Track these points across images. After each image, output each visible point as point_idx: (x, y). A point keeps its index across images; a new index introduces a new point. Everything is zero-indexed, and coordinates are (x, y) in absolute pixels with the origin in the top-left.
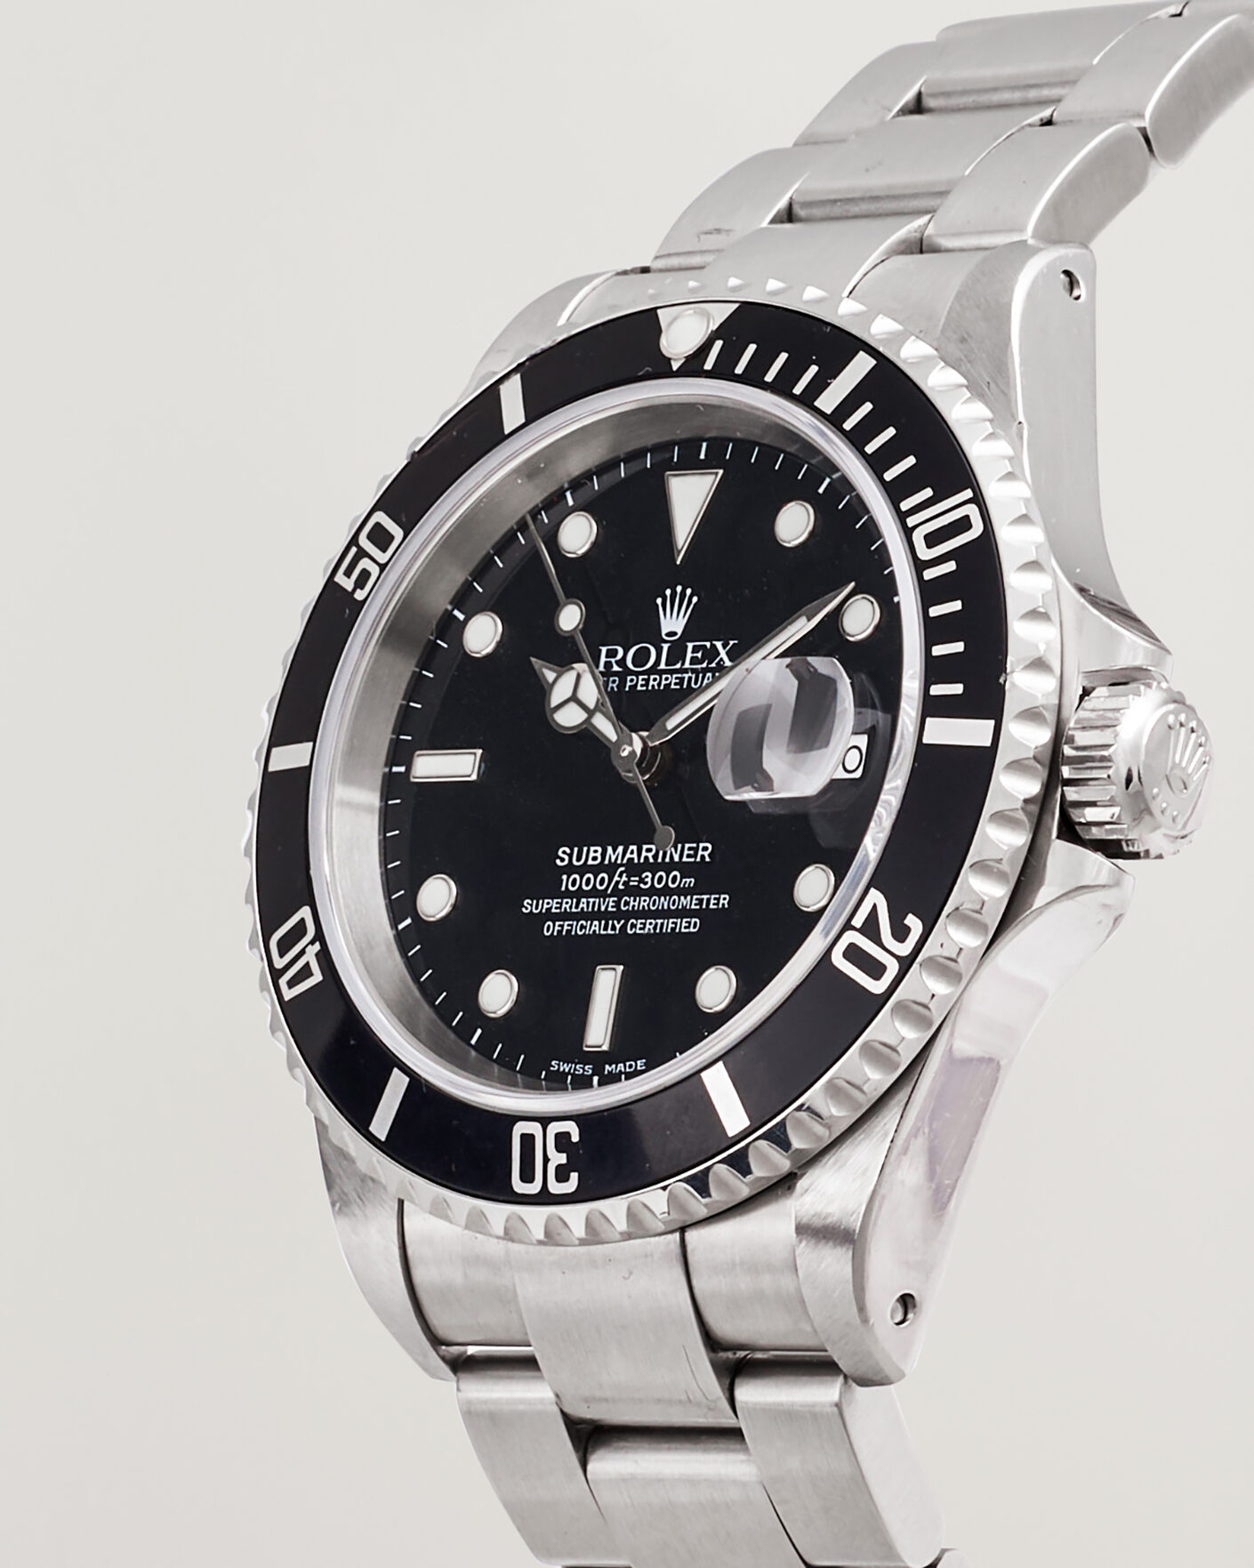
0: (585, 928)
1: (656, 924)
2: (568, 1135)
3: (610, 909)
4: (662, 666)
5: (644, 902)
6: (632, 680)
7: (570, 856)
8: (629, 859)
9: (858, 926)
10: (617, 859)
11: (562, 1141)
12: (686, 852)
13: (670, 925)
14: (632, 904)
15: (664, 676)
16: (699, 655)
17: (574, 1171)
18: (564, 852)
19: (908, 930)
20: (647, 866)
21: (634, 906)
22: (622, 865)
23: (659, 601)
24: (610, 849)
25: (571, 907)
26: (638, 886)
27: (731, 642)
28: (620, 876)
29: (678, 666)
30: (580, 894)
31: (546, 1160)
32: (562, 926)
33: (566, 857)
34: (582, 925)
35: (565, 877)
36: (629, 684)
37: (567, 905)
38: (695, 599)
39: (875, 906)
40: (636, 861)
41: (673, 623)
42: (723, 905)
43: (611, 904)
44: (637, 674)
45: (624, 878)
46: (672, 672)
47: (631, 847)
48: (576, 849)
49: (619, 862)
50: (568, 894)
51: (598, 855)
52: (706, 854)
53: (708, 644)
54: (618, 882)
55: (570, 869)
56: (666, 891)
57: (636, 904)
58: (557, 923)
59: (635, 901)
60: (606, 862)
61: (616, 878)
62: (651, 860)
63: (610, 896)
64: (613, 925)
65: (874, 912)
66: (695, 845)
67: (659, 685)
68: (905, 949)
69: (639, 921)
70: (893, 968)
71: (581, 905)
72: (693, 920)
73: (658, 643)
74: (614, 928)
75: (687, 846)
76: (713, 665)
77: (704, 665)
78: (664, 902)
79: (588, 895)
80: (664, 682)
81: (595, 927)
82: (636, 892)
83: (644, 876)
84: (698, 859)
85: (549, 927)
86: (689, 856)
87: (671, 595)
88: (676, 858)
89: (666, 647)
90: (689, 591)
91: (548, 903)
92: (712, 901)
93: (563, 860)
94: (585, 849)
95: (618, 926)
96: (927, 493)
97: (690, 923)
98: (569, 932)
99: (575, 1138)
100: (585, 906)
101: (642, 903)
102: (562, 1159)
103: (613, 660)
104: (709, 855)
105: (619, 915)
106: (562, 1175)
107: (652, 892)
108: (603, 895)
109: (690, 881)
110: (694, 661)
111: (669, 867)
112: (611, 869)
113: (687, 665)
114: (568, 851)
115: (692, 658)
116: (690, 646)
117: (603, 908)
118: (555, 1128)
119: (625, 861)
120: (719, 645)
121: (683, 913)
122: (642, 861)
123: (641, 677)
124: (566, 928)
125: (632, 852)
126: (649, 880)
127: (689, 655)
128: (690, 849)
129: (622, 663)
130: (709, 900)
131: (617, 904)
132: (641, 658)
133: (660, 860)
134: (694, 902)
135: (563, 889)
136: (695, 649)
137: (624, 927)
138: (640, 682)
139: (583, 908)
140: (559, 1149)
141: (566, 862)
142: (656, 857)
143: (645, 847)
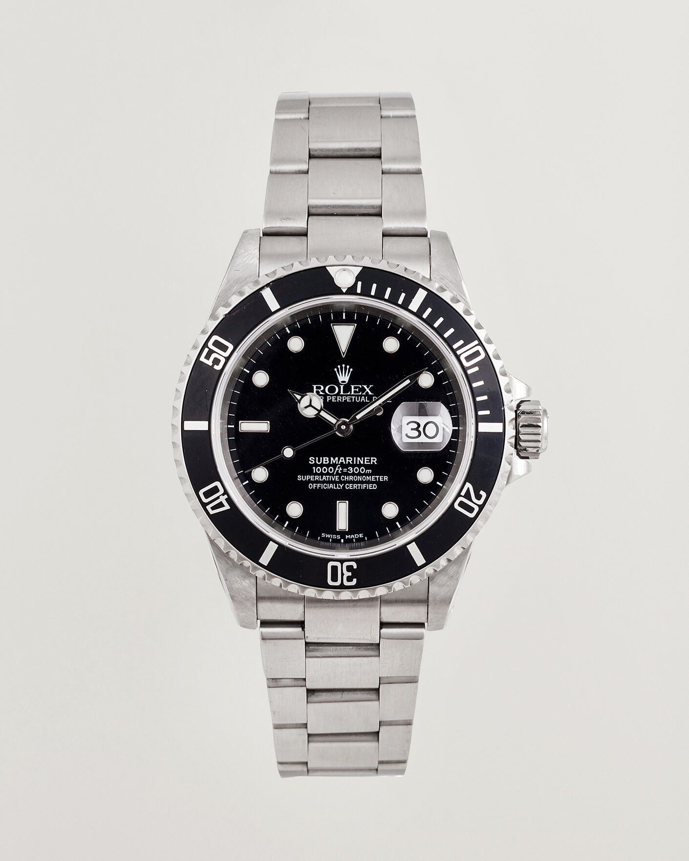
0: (327, 486)
1: (358, 486)
2: (352, 566)
3: (336, 480)
4: (342, 393)
5: (351, 478)
6: (329, 398)
7: (315, 460)
8: (341, 462)
9: (463, 495)
10: (336, 462)
11: (349, 568)
12: (366, 461)
13: (364, 487)
14: (346, 478)
15: (343, 397)
16: (357, 390)
17: (355, 578)
18: (312, 459)
19: (481, 496)
20: (349, 465)
21: (347, 479)
22: (338, 464)
23: (336, 369)
24: (332, 459)
25: (319, 479)
26: (347, 472)
27: (371, 386)
28: (339, 468)
29: (349, 393)
30: (322, 474)
31: (343, 574)
32: (317, 486)
33: (314, 461)
34: (325, 485)
35: (314, 468)
36: (328, 399)
37: (317, 478)
38: (351, 370)
39: (468, 488)
40: (344, 463)
41: (344, 378)
42: (386, 480)
43: (336, 478)
44: (331, 396)
45: (340, 469)
46: (347, 396)
47: (341, 458)
48: (317, 458)
49: (337, 463)
50: (316, 474)
51: (327, 460)
52: (375, 461)
53: (360, 386)
54: (338, 471)
55: (316, 465)
56: (359, 474)
57: (348, 478)
58: (314, 484)
59: (347, 477)
60: (331, 463)
61: (337, 469)
62: (351, 463)
63: (336, 475)
64: (339, 485)
65: (468, 490)
66: (369, 458)
67: (342, 400)
68: (480, 502)
69: (350, 485)
70: (477, 509)
71: (323, 478)
72: (374, 485)
73: (338, 385)
74: (339, 487)
75: (366, 458)
76: (364, 394)
77: (360, 394)
78: (360, 478)
79: (326, 474)
80: (343, 399)
81: (331, 486)
82: (347, 474)
83: (349, 468)
84: (372, 463)
85: (311, 486)
86: (367, 462)
87: (340, 368)
88: (362, 463)
89: (342, 386)
90: (348, 367)
91: (309, 477)
92: (381, 479)
93: (312, 462)
94: (321, 458)
95: (341, 486)
96: (461, 342)
97: (372, 486)
98: (320, 488)
99: (355, 567)
100: (325, 478)
101: (350, 478)
102: (350, 574)
103: (320, 390)
104: (376, 462)
105: (340, 482)
106: (349, 579)
107: (353, 474)
108: (332, 474)
109: (369, 471)
110: (355, 392)
111: (360, 466)
112: (334, 465)
113: (353, 393)
114: (314, 459)
115: (354, 391)
116: (353, 386)
117: (333, 480)
118: (346, 564)
119: (339, 463)
120: (365, 387)
121: (369, 482)
122: (347, 463)
123: (333, 397)
124: (318, 486)
125: (342, 460)
126: (351, 470)
127: (353, 390)
128: (367, 459)
129: (324, 391)
130: (379, 478)
131: (339, 478)
132: (332, 390)
133: (355, 463)
134: (373, 478)
135: (314, 472)
136: (355, 388)
137: (344, 487)
138: (333, 399)
139: (324, 479)
140: (348, 570)
141: (314, 462)
142: (353, 461)
143: (347, 458)
